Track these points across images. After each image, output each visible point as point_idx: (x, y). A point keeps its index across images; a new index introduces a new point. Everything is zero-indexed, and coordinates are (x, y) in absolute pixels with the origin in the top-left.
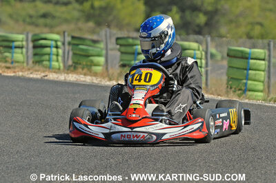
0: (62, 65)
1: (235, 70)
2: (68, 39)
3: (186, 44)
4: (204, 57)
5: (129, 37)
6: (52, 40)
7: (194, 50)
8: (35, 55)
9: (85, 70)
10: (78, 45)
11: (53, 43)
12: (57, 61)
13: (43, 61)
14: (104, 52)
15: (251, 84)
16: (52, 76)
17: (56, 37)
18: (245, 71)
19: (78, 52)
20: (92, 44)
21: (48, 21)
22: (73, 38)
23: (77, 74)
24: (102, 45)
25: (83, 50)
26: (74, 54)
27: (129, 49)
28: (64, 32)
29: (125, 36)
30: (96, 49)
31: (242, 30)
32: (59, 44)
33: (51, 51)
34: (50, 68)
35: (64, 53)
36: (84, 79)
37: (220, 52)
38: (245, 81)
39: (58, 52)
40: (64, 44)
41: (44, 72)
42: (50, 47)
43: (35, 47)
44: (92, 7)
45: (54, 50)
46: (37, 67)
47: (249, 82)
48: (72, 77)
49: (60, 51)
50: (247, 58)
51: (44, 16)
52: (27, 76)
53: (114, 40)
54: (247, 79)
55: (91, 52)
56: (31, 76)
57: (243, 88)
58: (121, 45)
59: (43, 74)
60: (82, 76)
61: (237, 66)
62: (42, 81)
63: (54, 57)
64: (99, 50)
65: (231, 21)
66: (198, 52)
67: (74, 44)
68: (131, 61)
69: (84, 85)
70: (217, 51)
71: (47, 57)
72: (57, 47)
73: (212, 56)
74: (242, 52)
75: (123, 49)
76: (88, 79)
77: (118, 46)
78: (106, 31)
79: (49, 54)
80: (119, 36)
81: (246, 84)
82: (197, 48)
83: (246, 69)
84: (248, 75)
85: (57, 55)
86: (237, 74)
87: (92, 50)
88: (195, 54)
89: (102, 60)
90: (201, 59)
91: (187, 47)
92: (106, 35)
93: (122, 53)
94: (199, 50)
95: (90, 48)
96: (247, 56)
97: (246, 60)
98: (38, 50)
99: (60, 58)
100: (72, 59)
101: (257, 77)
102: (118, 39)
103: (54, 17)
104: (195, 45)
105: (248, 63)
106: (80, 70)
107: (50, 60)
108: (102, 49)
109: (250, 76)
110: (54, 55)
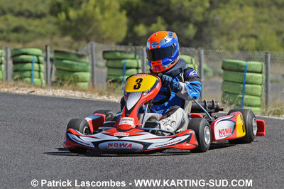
0: (44, 82)
1: (231, 83)
2: (50, 55)
5: (116, 51)
6: (33, 55)
8: (16, 71)
9: (71, 85)
10: (63, 59)
11: (35, 58)
12: (40, 77)
14: (89, 68)
15: (247, 99)
16: (39, 92)
17: (38, 51)
18: (242, 85)
19: (62, 68)
20: (77, 59)
21: (21, 36)
22: (56, 52)
23: (65, 89)
24: (87, 60)
25: (66, 65)
26: (58, 69)
27: (117, 64)
28: (46, 46)
29: (113, 49)
30: (80, 64)
31: (235, 44)
32: (41, 59)
33: (33, 66)
34: (32, 84)
35: (47, 69)
36: (73, 95)
37: (212, 67)
38: (241, 96)
39: (40, 67)
40: (46, 59)
41: (30, 87)
42: (31, 62)
43: (15, 63)
44: (68, 18)
45: (36, 65)
46: (20, 83)
47: (246, 97)
48: (60, 93)
49: (43, 67)
50: (243, 72)
51: (16, 30)
52: (13, 92)
53: (100, 55)
54: (244, 92)
55: (76, 67)
56: (17, 92)
57: (240, 103)
58: (108, 59)
59: (29, 90)
60: (71, 91)
61: (233, 80)
62: (29, 96)
63: (36, 74)
64: (85, 64)
65: (222, 34)
66: (191, 66)
67: (57, 59)
68: (119, 76)
71: (28, 74)
72: (39, 62)
73: (205, 71)
74: (237, 64)
75: (111, 63)
76: (78, 94)
77: (105, 61)
78: (92, 45)
79: (30, 70)
80: (106, 50)
81: (242, 98)
82: (190, 61)
83: (242, 83)
84: (244, 88)
85: (39, 71)
86: (233, 89)
87: (77, 65)
89: (87, 75)
92: (91, 49)
93: (109, 67)
94: (192, 63)
95: (75, 63)
96: (243, 68)
97: (242, 74)
98: (19, 66)
99: (42, 74)
100: (56, 75)
101: (254, 92)
102: (105, 52)
103: (27, 32)
104: (187, 58)
105: (245, 76)
106: (65, 85)
107: (31, 77)
108: (88, 64)
109: (246, 91)
110: (36, 71)
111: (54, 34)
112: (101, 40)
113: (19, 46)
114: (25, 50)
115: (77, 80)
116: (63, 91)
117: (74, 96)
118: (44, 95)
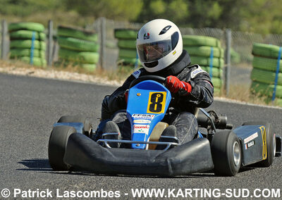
0: (45, 62)
1: (261, 71)
2: (54, 32)
3: (201, 39)
4: (222, 56)
5: (130, 29)
6: (33, 31)
7: (211, 46)
8: (12, 48)
9: (77, 67)
10: (67, 37)
11: (35, 35)
12: (40, 57)
13: (23, 56)
14: (98, 47)
15: (280, 90)
16: (40, 73)
17: (40, 27)
18: (274, 74)
19: (66, 46)
20: (84, 37)
22: (61, 28)
23: (70, 71)
24: (96, 38)
25: (72, 43)
26: (62, 48)
27: (130, 44)
28: (49, 22)
29: (127, 27)
30: (88, 43)
31: (266, 26)
32: (43, 35)
33: (32, 43)
34: (31, 64)
35: (48, 47)
36: (79, 78)
37: (239, 52)
38: (273, 86)
39: (40, 45)
40: (48, 36)
41: (29, 68)
42: (30, 39)
43: (12, 39)
45: (36, 43)
46: (18, 62)
47: (279, 87)
48: (64, 75)
49: (44, 45)
50: (277, 58)
51: (14, 2)
52: (10, 72)
53: (111, 33)
54: (276, 82)
55: (82, 47)
56: (14, 72)
57: (271, 94)
58: (120, 39)
59: (28, 71)
60: (76, 74)
61: (265, 68)
62: (27, 78)
63: (36, 52)
64: (92, 44)
65: (253, 14)
66: (216, 50)
67: (62, 37)
68: (132, 58)
69: (80, 84)
70: (235, 51)
71: (26, 52)
72: (40, 40)
73: (232, 57)
74: (270, 50)
75: (123, 44)
76: (84, 78)
77: (116, 41)
78: (102, 22)
79: (30, 48)
80: (118, 27)
81: (274, 89)
82: (215, 44)
83: (275, 72)
84: (277, 78)
85: (40, 50)
86: (264, 77)
87: (83, 44)
88: (212, 52)
89: (95, 56)
90: (219, 58)
91: (203, 43)
92: (101, 26)
93: (121, 48)
94: (217, 46)
95: (82, 42)
96: (277, 55)
97: (275, 60)
98: (16, 43)
99: (43, 54)
100: (59, 54)
102: (116, 31)
104: (211, 40)
105: (278, 63)
106: (70, 66)
107: (30, 56)
108: (96, 43)
109: (279, 80)
110: (35, 49)
111: (57, 7)
112: (111, 16)
113: (16, 20)
114: (24, 25)
115: (84, 61)
116: (67, 73)
117: (80, 80)
118: (45, 77)
